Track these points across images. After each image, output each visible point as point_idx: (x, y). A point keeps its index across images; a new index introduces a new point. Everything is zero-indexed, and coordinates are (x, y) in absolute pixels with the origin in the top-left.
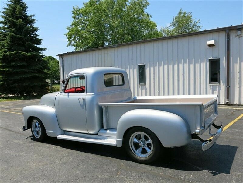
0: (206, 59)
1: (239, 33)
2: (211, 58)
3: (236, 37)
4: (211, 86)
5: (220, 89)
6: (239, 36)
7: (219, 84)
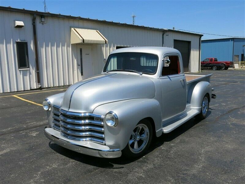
0: (13, 41)
1: (43, 20)
2: (19, 41)
3: (40, 23)
4: (22, 72)
5: (30, 74)
6: (43, 23)
7: (29, 69)
